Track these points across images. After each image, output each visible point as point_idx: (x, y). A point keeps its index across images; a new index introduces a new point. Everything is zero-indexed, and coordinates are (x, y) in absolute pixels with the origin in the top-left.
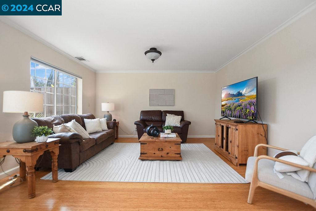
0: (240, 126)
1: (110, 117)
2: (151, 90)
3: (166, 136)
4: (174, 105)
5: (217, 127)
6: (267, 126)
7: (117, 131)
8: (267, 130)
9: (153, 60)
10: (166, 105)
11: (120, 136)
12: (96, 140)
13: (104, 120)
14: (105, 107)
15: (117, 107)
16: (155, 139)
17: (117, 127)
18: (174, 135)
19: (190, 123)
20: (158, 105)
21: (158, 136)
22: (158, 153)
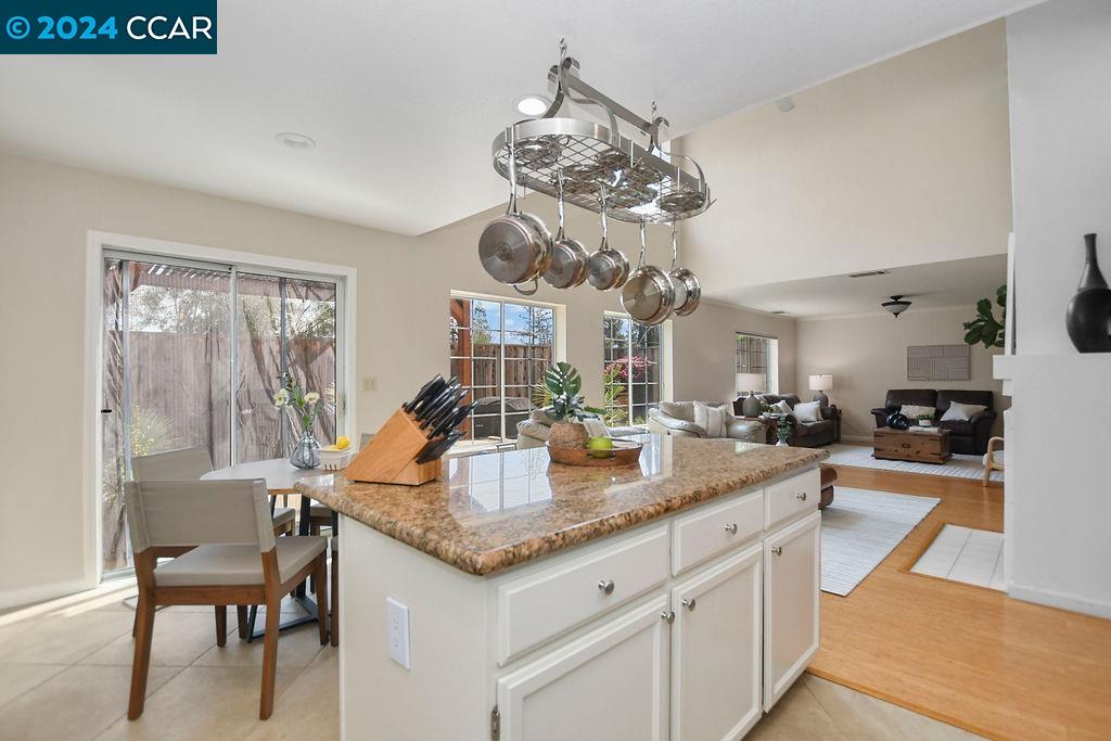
1: (824, 401)
2: (910, 349)
3: (919, 429)
4: (970, 378)
7: (839, 425)
9: (896, 314)
10: (948, 380)
11: (844, 437)
12: (810, 428)
13: (814, 405)
14: (816, 383)
15: (839, 383)
17: (838, 419)
18: (933, 430)
20: (929, 379)
21: (905, 428)
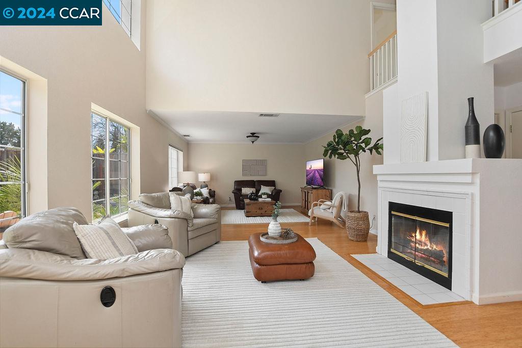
0: (314, 191)
2: (244, 161)
3: (264, 200)
4: (266, 175)
5: (302, 193)
6: (331, 190)
8: (331, 193)
9: (253, 142)
16: (256, 201)
18: (269, 200)
19: (281, 191)
20: (251, 175)
21: (257, 200)
22: (259, 212)
